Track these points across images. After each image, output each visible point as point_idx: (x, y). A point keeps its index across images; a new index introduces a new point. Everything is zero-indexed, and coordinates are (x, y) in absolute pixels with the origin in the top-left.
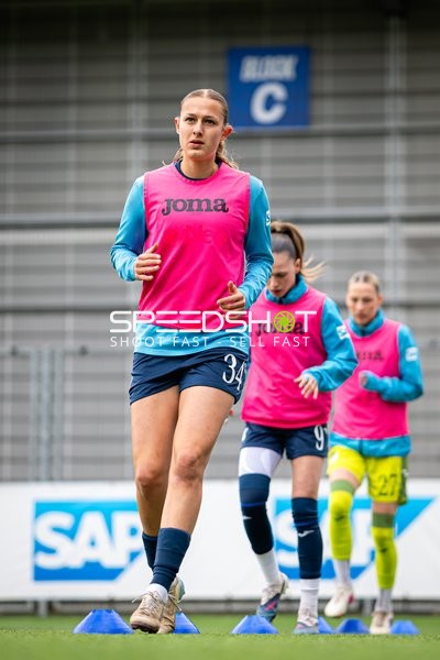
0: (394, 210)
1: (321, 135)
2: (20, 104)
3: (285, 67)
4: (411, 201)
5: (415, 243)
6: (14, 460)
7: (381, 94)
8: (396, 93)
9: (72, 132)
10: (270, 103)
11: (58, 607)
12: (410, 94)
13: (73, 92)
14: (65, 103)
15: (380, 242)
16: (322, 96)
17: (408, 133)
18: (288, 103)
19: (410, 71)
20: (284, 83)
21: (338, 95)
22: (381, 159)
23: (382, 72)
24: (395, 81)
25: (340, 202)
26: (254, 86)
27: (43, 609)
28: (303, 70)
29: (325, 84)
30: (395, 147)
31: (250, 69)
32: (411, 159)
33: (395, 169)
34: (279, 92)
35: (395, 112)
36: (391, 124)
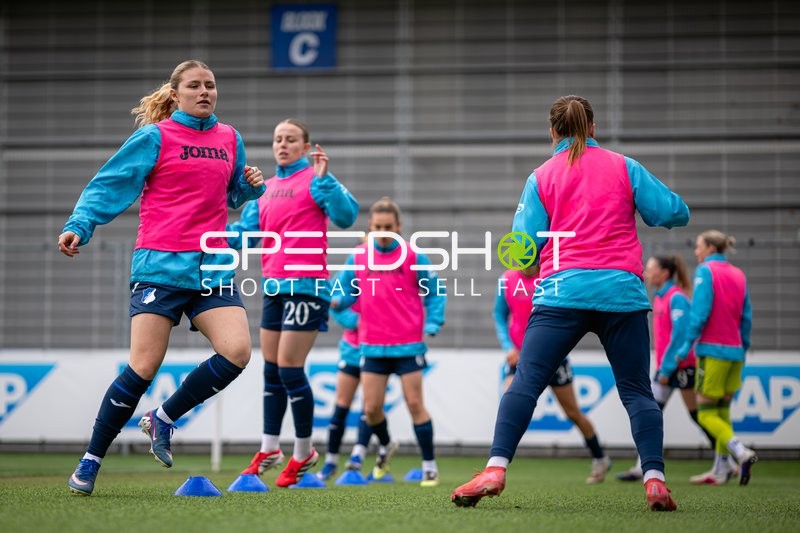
0: (403, 134)
1: (345, 75)
2: (107, 48)
3: (318, 20)
4: (416, 127)
5: (419, 161)
6: (103, 330)
7: (393, 43)
8: (405, 42)
9: (147, 71)
10: (305, 49)
11: (139, 448)
12: (416, 42)
13: (148, 38)
14: (141, 48)
15: (391, 160)
16: (346, 43)
17: (415, 74)
18: (320, 49)
19: (417, 24)
20: (317, 33)
21: (360, 43)
22: (392, 94)
23: (393, 25)
24: (404, 32)
25: (360, 128)
26: (292, 35)
27: (125, 450)
28: (332, 24)
29: (349, 34)
30: (404, 85)
31: (289, 22)
32: (417, 94)
33: (403, 102)
34: (312, 40)
35: (404, 57)
36: (402, 66)
